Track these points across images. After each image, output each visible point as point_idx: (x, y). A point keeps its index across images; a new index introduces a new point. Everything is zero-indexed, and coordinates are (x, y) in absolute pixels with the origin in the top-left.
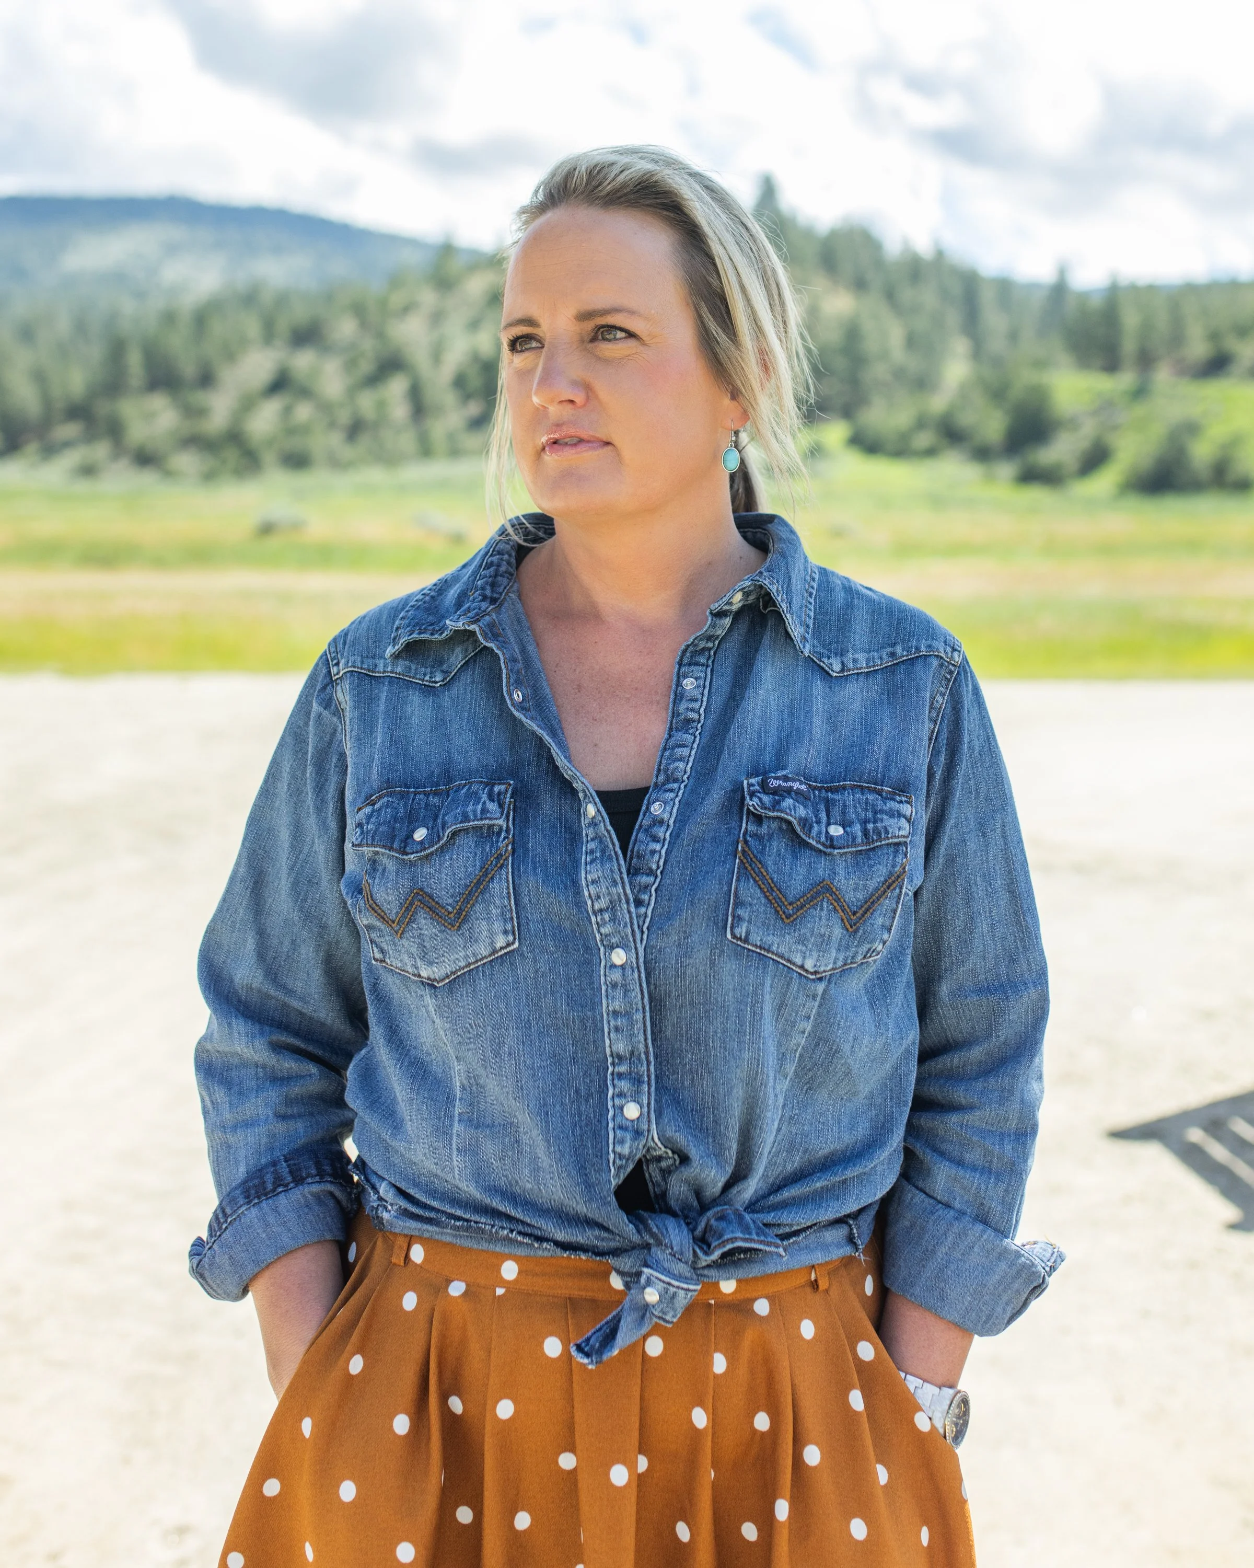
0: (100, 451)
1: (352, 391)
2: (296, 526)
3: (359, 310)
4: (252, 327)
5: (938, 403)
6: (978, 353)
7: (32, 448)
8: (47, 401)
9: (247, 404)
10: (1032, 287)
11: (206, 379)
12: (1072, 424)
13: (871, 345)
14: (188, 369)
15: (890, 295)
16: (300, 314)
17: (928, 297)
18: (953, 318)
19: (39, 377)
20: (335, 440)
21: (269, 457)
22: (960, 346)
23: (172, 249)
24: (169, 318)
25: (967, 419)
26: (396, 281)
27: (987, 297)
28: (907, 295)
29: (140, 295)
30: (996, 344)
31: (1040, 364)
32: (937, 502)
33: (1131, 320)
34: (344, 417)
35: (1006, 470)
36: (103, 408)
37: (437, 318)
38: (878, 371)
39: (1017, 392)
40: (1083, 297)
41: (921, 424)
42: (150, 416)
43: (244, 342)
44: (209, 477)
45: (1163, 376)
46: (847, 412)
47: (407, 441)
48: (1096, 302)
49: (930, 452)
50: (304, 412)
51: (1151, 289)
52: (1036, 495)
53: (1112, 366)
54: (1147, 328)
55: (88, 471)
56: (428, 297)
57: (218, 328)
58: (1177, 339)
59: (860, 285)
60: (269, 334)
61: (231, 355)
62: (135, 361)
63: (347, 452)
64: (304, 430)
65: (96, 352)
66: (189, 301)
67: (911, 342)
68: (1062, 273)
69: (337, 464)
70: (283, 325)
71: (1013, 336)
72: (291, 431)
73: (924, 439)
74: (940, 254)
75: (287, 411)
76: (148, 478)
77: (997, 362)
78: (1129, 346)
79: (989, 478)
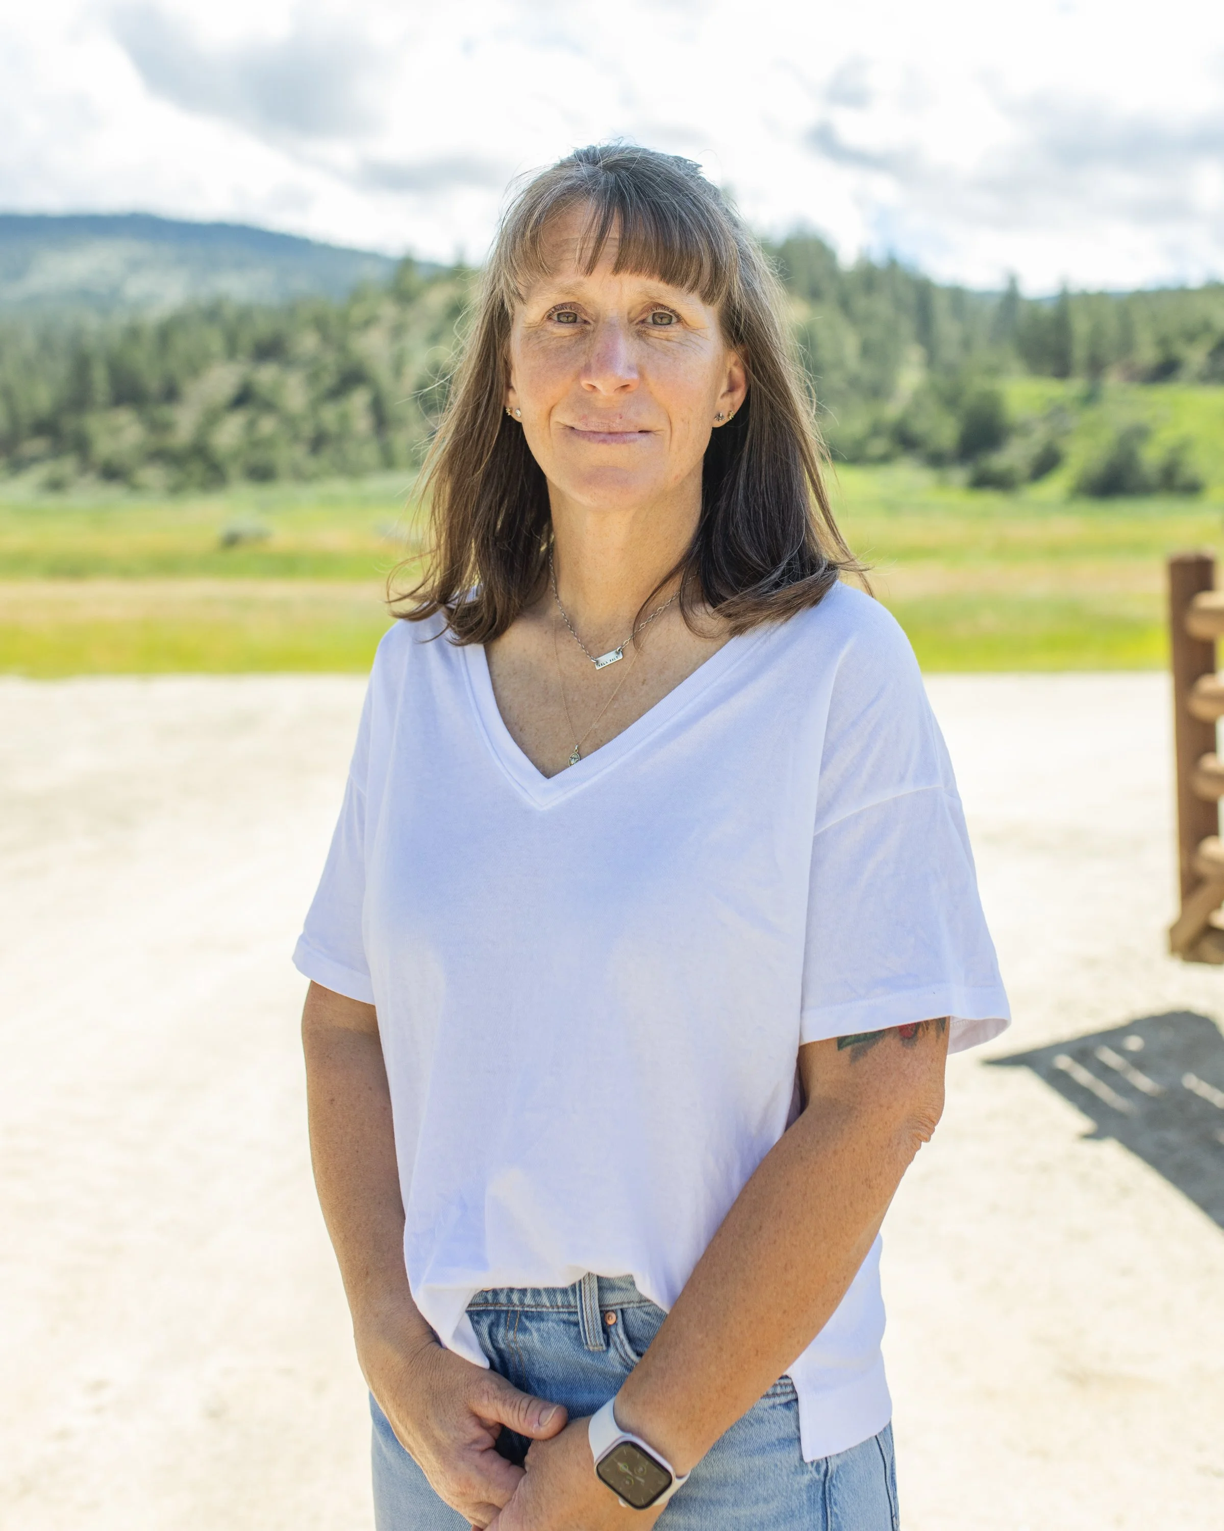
0: (67, 466)
1: (315, 405)
2: (261, 537)
3: (320, 324)
4: (215, 342)
5: (892, 410)
6: (931, 361)
8: (14, 418)
9: (212, 418)
10: (984, 296)
11: (171, 394)
12: (1024, 430)
13: (827, 353)
14: (153, 383)
15: (845, 305)
16: (263, 328)
17: (882, 306)
18: (907, 327)
19: (6, 396)
20: (298, 453)
21: (234, 471)
22: (914, 354)
23: (135, 266)
24: (133, 334)
25: (920, 426)
26: (357, 295)
27: (941, 307)
28: (861, 303)
29: (105, 310)
30: (950, 352)
31: (994, 371)
32: (892, 508)
33: (1081, 326)
34: (307, 429)
35: (959, 475)
36: (69, 424)
37: (398, 331)
38: (835, 378)
39: (970, 398)
40: (1035, 304)
41: (876, 431)
42: (115, 431)
43: (208, 357)
44: (175, 490)
45: (1113, 382)
47: (370, 454)
48: (1047, 310)
49: (885, 459)
50: (268, 425)
51: (1102, 297)
52: (989, 500)
53: (1062, 371)
54: (1097, 334)
55: (56, 485)
56: (389, 311)
57: (182, 343)
58: (1126, 345)
59: (814, 295)
60: (232, 350)
61: (195, 369)
62: (100, 377)
63: (311, 465)
64: (267, 443)
65: (61, 369)
66: (154, 315)
67: (866, 350)
68: (1013, 281)
69: (301, 476)
70: (246, 340)
71: (966, 344)
72: (256, 444)
73: (879, 446)
74: (893, 264)
75: (251, 425)
76: (114, 493)
77: (951, 370)
78: (1079, 353)
79: (943, 483)
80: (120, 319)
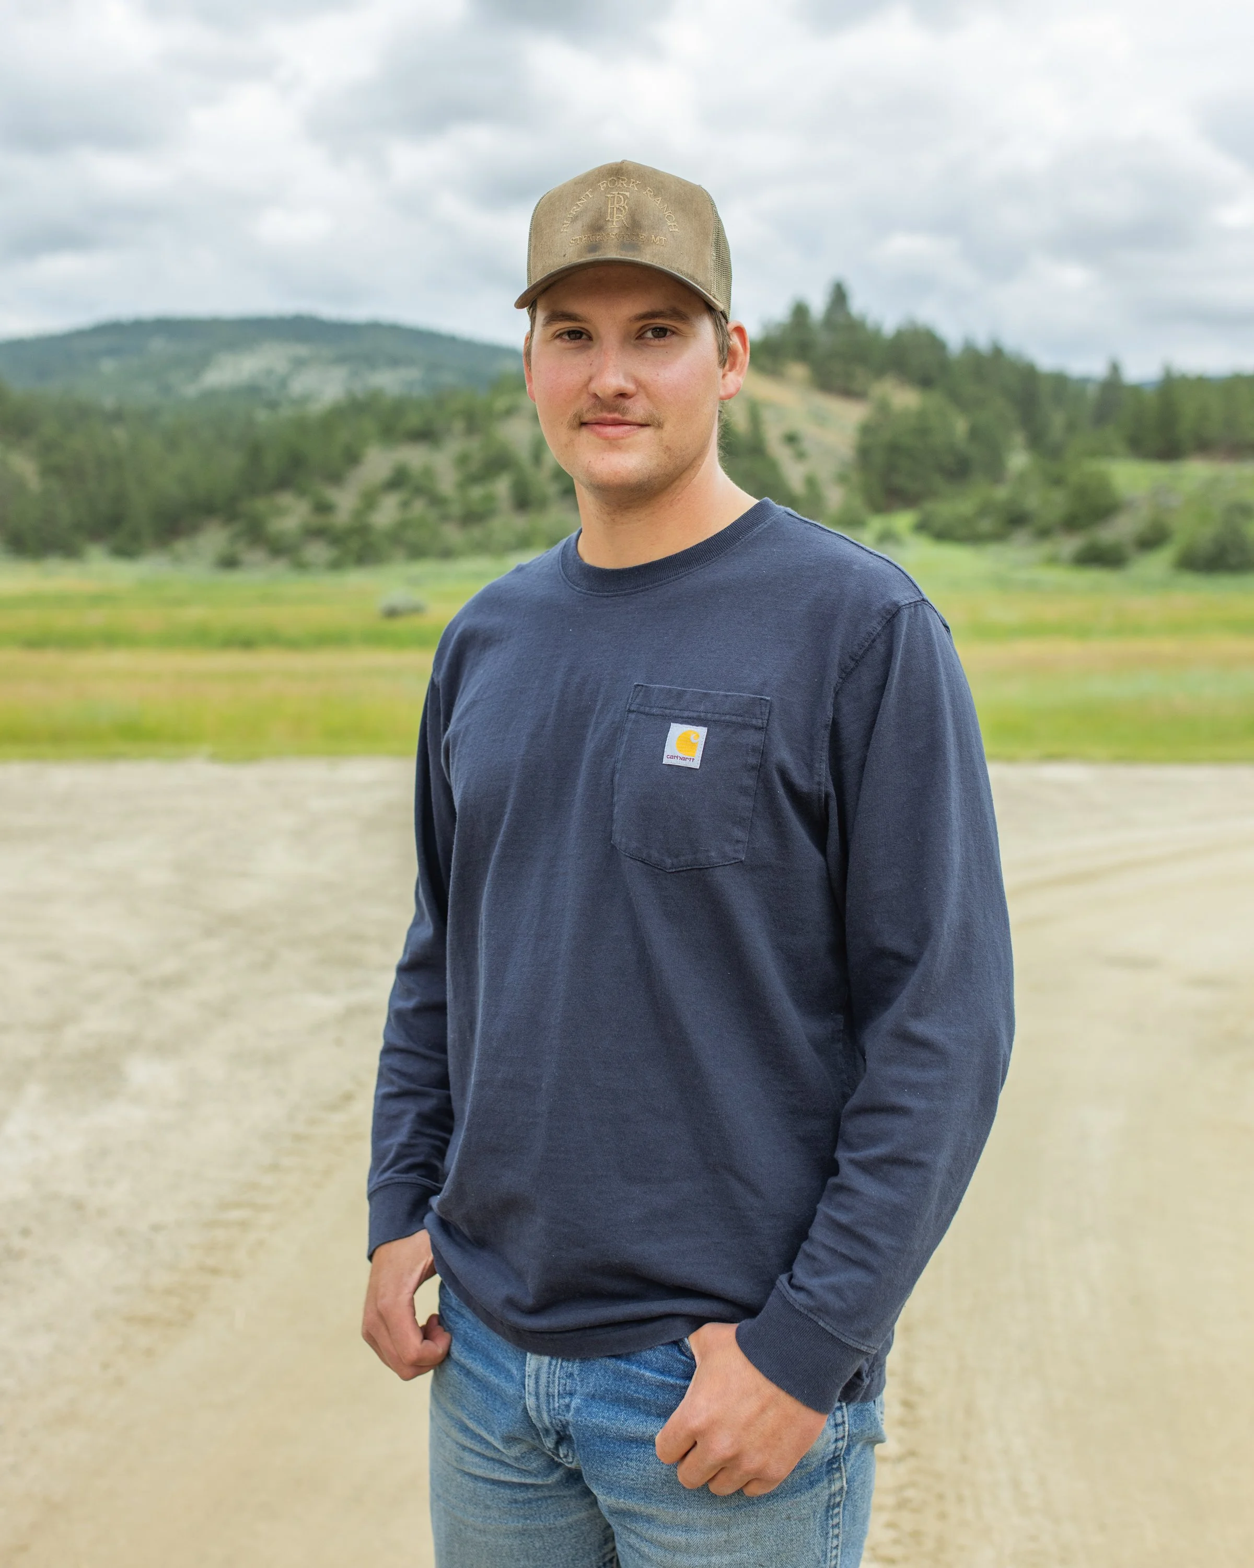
0: (241, 544)
1: (464, 486)
2: (417, 610)
3: (467, 414)
4: (371, 426)
5: (1001, 494)
6: (1035, 444)
9: (370, 501)
10: (1084, 381)
11: (334, 477)
12: (1131, 506)
13: (937, 438)
15: (954, 392)
17: (989, 393)
18: (1011, 415)
19: (185, 479)
20: (451, 528)
21: (390, 548)
22: (1018, 438)
23: (299, 363)
24: (299, 425)
25: (1029, 504)
27: (1046, 393)
28: (969, 391)
29: (273, 405)
30: (1056, 435)
31: (1098, 454)
32: (1001, 583)
33: (1188, 410)
34: (456, 509)
36: (243, 505)
38: (945, 461)
39: (1073, 480)
40: (1136, 390)
41: (984, 510)
42: (284, 512)
44: (336, 565)
46: (914, 503)
48: (1151, 394)
49: (994, 537)
50: (419, 507)
51: (1202, 381)
52: (1093, 575)
53: (1169, 454)
54: (1202, 417)
55: (229, 563)
57: (342, 433)
59: (925, 382)
61: (356, 459)
62: (268, 462)
63: (462, 540)
64: (419, 524)
65: (237, 458)
66: (317, 408)
67: (975, 432)
68: (1115, 369)
71: (1071, 428)
72: (408, 522)
73: (986, 525)
74: (999, 353)
75: (405, 505)
76: (280, 567)
80: (287, 413)
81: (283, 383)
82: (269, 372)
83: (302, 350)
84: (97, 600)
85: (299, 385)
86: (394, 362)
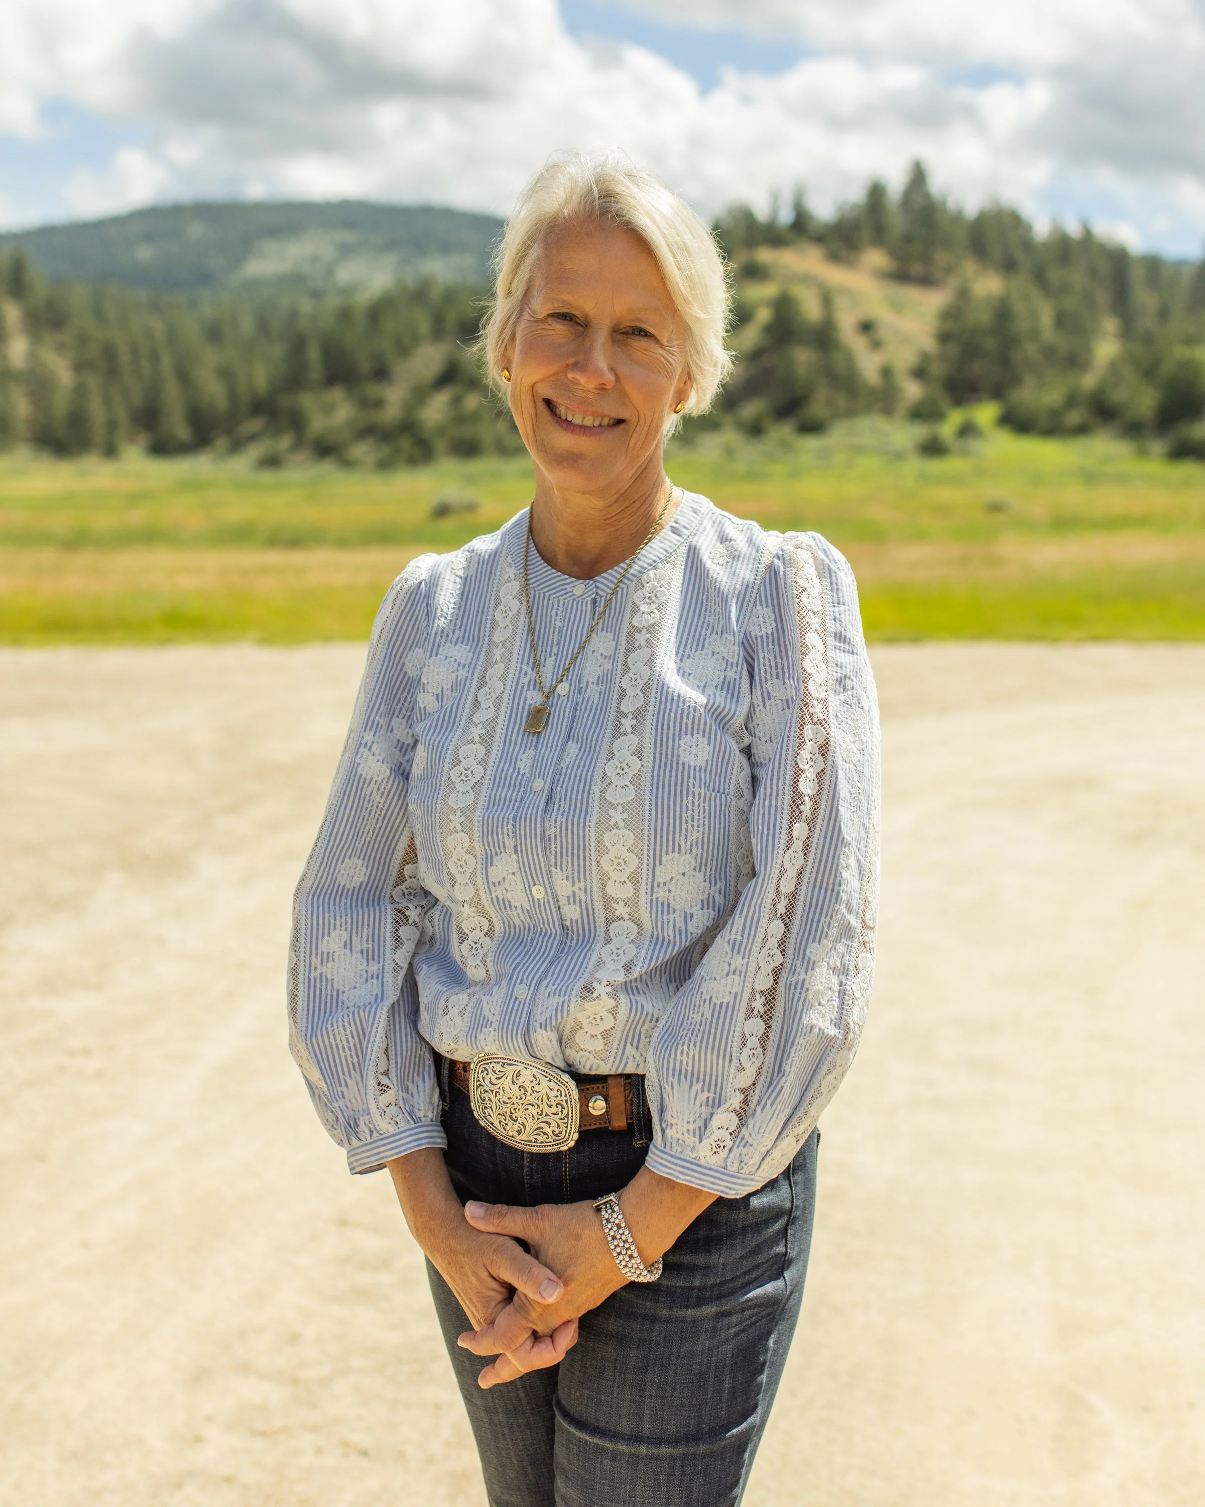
0: (285, 441)
2: (471, 507)
4: (424, 326)
5: (1089, 381)
6: (1127, 331)
7: (221, 443)
8: (233, 397)
9: (421, 395)
10: (1180, 264)
11: (381, 373)
13: (1022, 325)
14: (365, 366)
15: (1040, 277)
17: (1077, 278)
18: (1103, 297)
19: (226, 374)
20: (502, 427)
21: (440, 445)
22: (1110, 324)
23: (346, 251)
24: (345, 315)
25: (1118, 395)
27: (1137, 274)
28: (1055, 275)
29: (317, 295)
30: (1147, 321)
31: (1191, 340)
32: (1089, 478)
35: (1158, 447)
36: (285, 402)
38: (1030, 349)
39: (1167, 368)
41: (1071, 401)
42: (328, 409)
43: (416, 339)
44: (384, 465)
46: (997, 393)
49: (1082, 430)
50: (472, 401)
52: (1189, 470)
55: (272, 462)
57: (391, 323)
59: (1009, 266)
60: (438, 331)
61: (404, 352)
64: (474, 418)
65: (278, 350)
66: (363, 299)
67: (1061, 320)
69: (504, 451)
70: (451, 319)
71: (1164, 314)
72: (460, 419)
73: (1074, 418)
74: (1088, 235)
75: (457, 401)
76: (327, 467)
77: (1148, 339)
79: (1142, 453)
80: (333, 302)
81: (329, 272)
82: (315, 259)
83: (350, 237)
84: (134, 499)
85: (346, 273)
86: (446, 248)
